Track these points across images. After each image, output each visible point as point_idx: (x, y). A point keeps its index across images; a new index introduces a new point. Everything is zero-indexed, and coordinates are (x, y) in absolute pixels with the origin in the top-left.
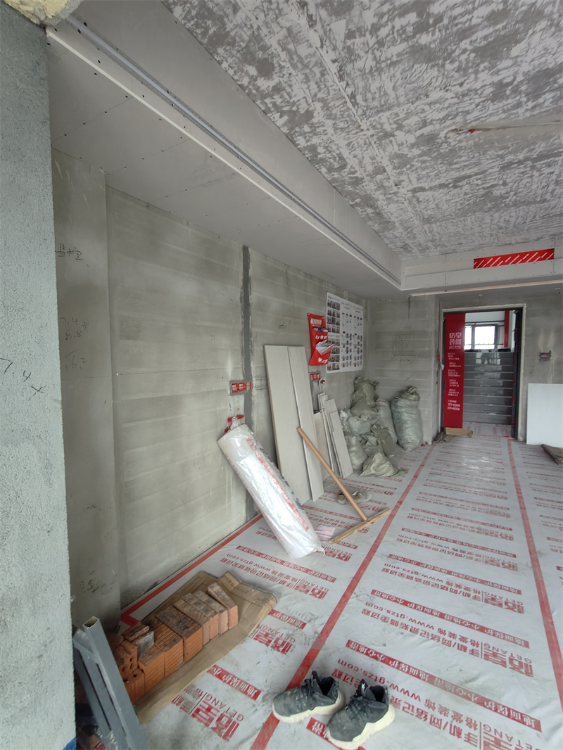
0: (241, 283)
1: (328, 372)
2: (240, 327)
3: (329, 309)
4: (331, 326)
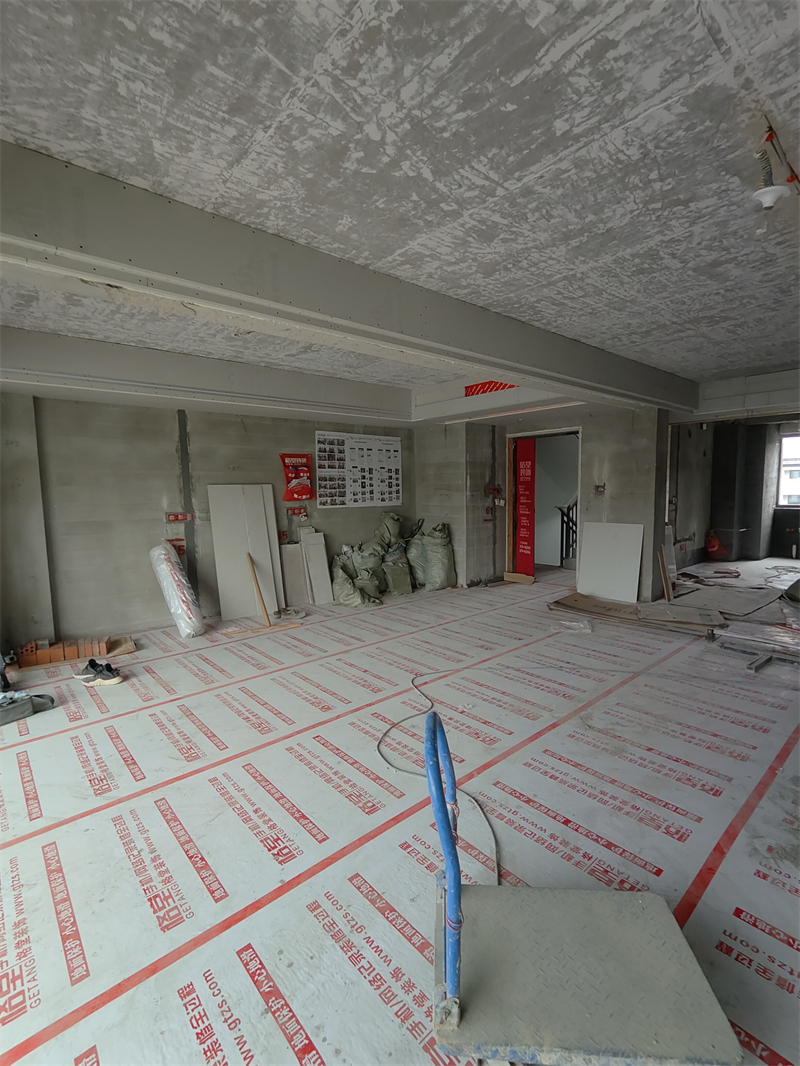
0: (177, 439)
1: (319, 507)
2: (178, 471)
3: (322, 446)
4: (326, 463)
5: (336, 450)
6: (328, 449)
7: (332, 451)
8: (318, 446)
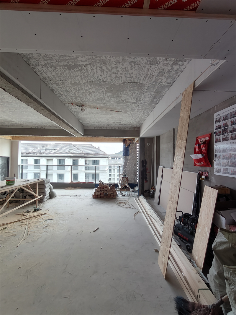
1: (215, 173)
3: (218, 124)
4: (221, 137)
5: (229, 123)
6: (222, 125)
7: (226, 125)
8: (215, 125)
